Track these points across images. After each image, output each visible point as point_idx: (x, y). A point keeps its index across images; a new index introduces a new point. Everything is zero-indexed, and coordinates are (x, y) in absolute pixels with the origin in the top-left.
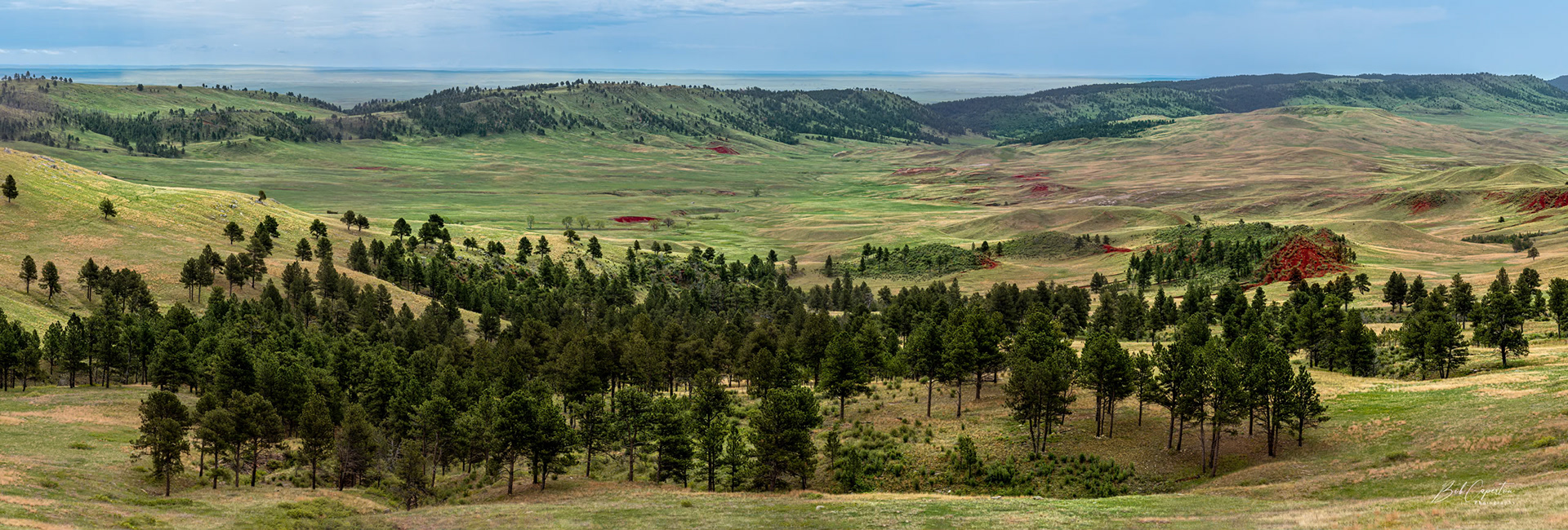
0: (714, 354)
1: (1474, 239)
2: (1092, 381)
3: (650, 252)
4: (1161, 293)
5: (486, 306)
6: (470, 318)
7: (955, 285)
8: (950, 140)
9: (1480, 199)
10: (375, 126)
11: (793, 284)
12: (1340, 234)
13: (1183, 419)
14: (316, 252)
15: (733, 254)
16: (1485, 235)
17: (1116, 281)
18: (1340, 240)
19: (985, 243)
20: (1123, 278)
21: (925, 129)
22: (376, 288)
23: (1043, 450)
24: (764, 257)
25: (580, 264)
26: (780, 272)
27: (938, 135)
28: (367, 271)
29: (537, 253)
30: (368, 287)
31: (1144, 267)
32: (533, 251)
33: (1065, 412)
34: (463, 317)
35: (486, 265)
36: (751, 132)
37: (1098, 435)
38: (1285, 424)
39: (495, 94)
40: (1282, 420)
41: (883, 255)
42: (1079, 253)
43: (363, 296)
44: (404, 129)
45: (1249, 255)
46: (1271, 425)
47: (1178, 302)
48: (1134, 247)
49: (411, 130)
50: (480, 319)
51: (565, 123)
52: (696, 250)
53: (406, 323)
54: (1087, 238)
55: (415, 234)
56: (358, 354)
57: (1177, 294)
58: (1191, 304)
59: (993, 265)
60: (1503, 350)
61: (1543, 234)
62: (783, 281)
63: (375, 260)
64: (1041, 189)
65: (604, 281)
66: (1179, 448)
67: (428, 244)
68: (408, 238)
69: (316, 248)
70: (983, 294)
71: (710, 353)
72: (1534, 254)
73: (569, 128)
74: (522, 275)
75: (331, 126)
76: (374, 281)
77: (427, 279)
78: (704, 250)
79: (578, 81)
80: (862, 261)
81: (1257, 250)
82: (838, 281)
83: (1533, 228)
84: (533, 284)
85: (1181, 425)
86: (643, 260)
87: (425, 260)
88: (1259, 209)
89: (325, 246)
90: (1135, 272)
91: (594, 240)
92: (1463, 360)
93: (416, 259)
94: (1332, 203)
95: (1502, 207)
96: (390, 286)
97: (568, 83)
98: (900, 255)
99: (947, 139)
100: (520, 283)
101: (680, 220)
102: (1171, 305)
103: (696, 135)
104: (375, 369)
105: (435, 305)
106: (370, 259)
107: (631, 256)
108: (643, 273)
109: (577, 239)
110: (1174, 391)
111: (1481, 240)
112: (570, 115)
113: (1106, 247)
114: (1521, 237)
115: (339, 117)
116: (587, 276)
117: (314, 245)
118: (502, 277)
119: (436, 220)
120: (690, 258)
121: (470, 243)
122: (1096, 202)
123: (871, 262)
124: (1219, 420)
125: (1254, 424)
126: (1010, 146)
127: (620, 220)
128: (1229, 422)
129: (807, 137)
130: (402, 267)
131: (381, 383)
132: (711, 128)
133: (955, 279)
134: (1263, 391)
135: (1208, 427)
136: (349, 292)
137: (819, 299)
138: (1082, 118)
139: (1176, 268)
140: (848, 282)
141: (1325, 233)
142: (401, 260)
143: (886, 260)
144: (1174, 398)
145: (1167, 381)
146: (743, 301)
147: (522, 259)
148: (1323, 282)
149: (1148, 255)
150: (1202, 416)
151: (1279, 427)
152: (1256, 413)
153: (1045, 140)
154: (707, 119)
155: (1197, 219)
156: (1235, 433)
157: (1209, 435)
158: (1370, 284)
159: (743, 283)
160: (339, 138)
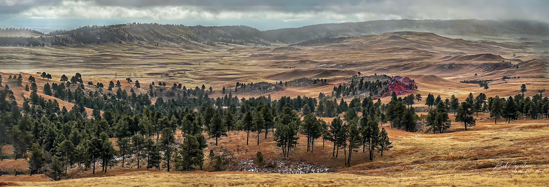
0: (172, 122)
1: (465, 82)
2: (306, 132)
3: (158, 86)
4: (342, 100)
5: (96, 106)
6: (89, 111)
7: (269, 97)
8: (271, 44)
9: (468, 67)
10: (57, 40)
11: (210, 97)
12: (412, 79)
13: (338, 146)
14: (30, 88)
15: (189, 86)
16: (469, 80)
17: (328, 95)
18: (412, 81)
19: (281, 82)
20: (331, 95)
21: (262, 40)
22: (53, 101)
23: (287, 156)
24: (200, 87)
25: (132, 90)
26: (206, 93)
27: (266, 42)
28: (50, 94)
29: (116, 86)
30: (50, 100)
31: (339, 90)
32: (115, 86)
33: (295, 143)
34: (86, 110)
35: (96, 91)
36: (198, 42)
37: (308, 151)
38: (376, 148)
39: (103, 28)
40: (375, 147)
41: (243, 86)
42: (315, 86)
43: (48, 104)
44: (69, 42)
45: (377, 86)
46: (371, 149)
47: (348, 103)
48: (336, 83)
49: (71, 42)
50: (93, 111)
51: (129, 39)
52: (175, 85)
53: (65, 113)
54: (319, 80)
55: (69, 80)
56: (43, 125)
57: (348, 101)
58: (352, 104)
59: (283, 90)
60: (465, 123)
61: (492, 80)
62: (206, 95)
63: (54, 90)
64: (303, 62)
65: (140, 97)
66: (337, 156)
67: (74, 84)
68: (66, 82)
69: (31, 86)
70: (277, 100)
71: (170, 122)
72: (487, 88)
73: (131, 40)
74: (110, 94)
75: (40, 41)
76: (53, 98)
77: (74, 97)
78: (178, 85)
79: (134, 23)
80: (236, 88)
81: (380, 84)
82: (226, 95)
83: (489, 78)
84: (113, 97)
85: (338, 148)
86: (155, 89)
87: (73, 90)
88: (383, 70)
89: (34, 86)
90: (335, 92)
91: (137, 81)
92: (448, 127)
93: (69, 90)
94: (411, 68)
95: (477, 70)
96: (58, 100)
97: (130, 24)
98: (250, 86)
99: (270, 44)
100: (109, 98)
101: (171, 74)
102: (346, 105)
103: (177, 43)
104: (48, 130)
105: (75, 106)
106: (52, 90)
107: (151, 87)
108: (155, 93)
109: (131, 81)
110: (335, 136)
111: (467, 82)
112: (131, 36)
113: (325, 83)
114: (483, 81)
115: (43, 37)
116: (134, 95)
117: (30, 86)
118: (102, 96)
119: (78, 75)
120: (172, 88)
121: (90, 83)
122: (323, 67)
123: (239, 89)
124: (351, 146)
125: (365, 148)
126: (293, 46)
127: (149, 74)
128: (355, 147)
129: (219, 43)
130: (64, 93)
131: (50, 136)
132: (183, 40)
133: (269, 95)
134: (368, 136)
135: (347, 149)
136: (42, 103)
137: (219, 102)
138: (320, 36)
139: (350, 91)
140: (230, 96)
141: (407, 78)
142: (64, 90)
143: (245, 88)
144: (335, 138)
145: (333, 132)
146: (190, 103)
147: (110, 89)
148: (403, 97)
149: (340, 86)
150: (345, 145)
151: (374, 149)
152: (365, 144)
153: (305, 44)
154: (182, 37)
155: (359, 73)
156: (357, 151)
157: (348, 152)
158: (421, 98)
159: (191, 96)
160: (43, 45)
